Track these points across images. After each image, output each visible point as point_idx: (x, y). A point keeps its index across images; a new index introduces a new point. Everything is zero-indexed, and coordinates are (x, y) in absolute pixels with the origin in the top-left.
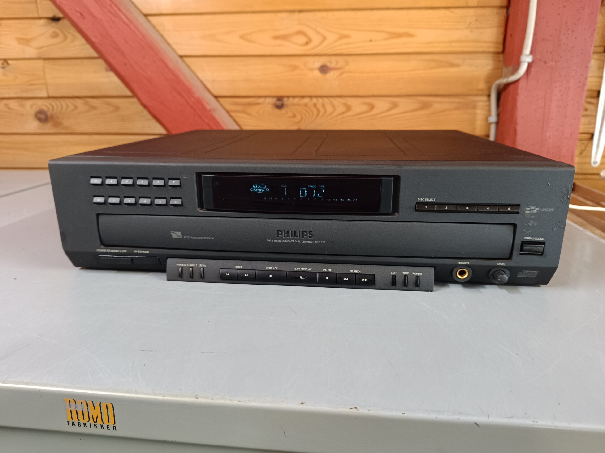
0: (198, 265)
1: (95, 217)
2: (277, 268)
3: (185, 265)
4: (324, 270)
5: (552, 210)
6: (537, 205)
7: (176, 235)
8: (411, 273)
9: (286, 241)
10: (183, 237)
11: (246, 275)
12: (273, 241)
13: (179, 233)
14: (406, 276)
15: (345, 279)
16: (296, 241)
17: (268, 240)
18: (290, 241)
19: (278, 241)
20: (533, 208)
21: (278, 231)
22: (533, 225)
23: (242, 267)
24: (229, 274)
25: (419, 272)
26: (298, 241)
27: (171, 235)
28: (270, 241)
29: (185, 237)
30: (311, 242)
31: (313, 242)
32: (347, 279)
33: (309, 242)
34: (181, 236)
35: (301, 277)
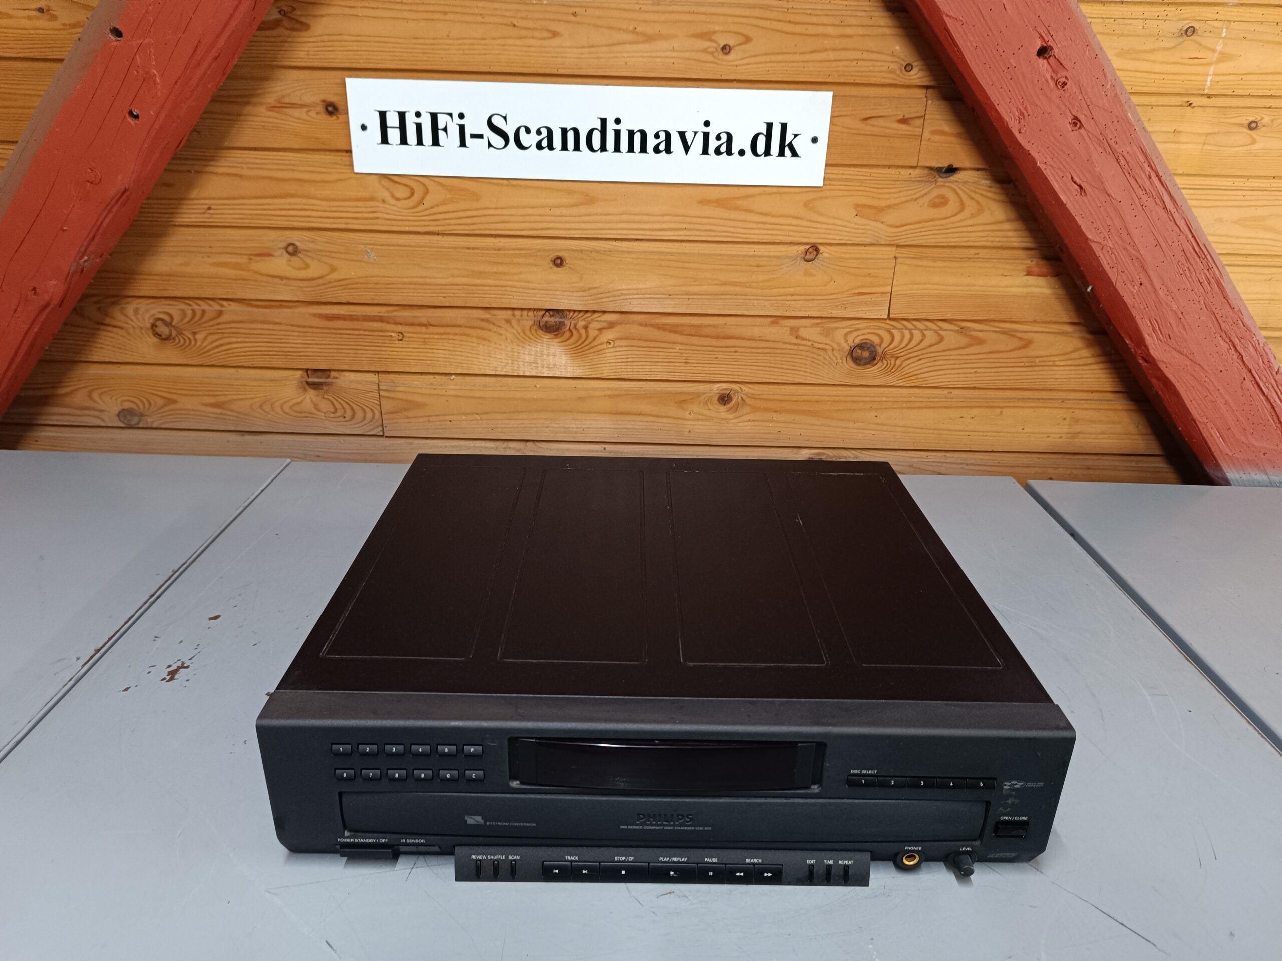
0: (507, 857)
1: (337, 798)
2: (633, 858)
3: (485, 857)
4: (706, 859)
5: (1041, 784)
6: (1019, 780)
7: (474, 820)
8: (836, 862)
9: (650, 828)
10: (485, 822)
11: (584, 872)
12: (630, 827)
13: (479, 819)
14: (830, 866)
15: (738, 874)
16: (666, 828)
17: (622, 827)
18: (656, 828)
19: (638, 827)
20: (1013, 783)
21: (639, 815)
22: (1013, 803)
23: (577, 858)
24: (557, 871)
25: (849, 860)
26: (669, 828)
27: (466, 821)
28: (626, 827)
29: (488, 823)
30: (690, 828)
31: (693, 828)
32: (742, 874)
33: (685, 828)
34: (482, 822)
35: (672, 873)
